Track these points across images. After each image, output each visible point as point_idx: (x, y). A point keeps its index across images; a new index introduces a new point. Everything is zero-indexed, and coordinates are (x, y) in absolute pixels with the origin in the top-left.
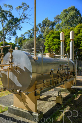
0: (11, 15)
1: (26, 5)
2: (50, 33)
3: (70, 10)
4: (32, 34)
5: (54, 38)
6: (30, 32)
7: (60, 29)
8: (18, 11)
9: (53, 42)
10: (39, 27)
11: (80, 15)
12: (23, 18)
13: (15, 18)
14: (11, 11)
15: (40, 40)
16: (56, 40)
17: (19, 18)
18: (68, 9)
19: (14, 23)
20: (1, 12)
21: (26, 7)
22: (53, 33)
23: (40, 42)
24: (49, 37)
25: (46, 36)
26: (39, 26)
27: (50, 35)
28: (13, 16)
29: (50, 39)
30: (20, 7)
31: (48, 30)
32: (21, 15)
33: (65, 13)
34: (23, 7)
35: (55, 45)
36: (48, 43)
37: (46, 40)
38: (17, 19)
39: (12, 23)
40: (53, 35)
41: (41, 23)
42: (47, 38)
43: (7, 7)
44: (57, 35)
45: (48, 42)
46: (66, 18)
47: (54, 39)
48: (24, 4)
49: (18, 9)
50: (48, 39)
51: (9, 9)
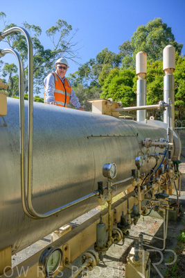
0: (38, 45)
1: (65, 23)
2: (111, 75)
3: (152, 26)
4: (77, 80)
5: (119, 83)
6: (74, 77)
7: (131, 66)
8: (52, 37)
9: (118, 92)
10: (91, 67)
11: (172, 37)
12: (60, 51)
13: (45, 49)
14: (38, 38)
15: (91, 90)
16: (123, 87)
17: (53, 50)
18: (147, 26)
19: (44, 59)
20: (20, 39)
21: (67, 28)
22: (117, 73)
23: (92, 93)
24: (108, 83)
25: (103, 81)
26: (91, 64)
27: (112, 77)
28: (42, 47)
29: (112, 86)
30: (55, 29)
31: (107, 68)
32: (56, 44)
33: (141, 34)
34: (60, 29)
35: (121, 97)
36: (108, 94)
37: (103, 88)
38: (48, 52)
39: (40, 60)
40: (117, 78)
41: (95, 58)
42: (105, 85)
43: (31, 29)
44: (127, 77)
45: (107, 91)
46: (144, 43)
47: (119, 86)
48: (62, 23)
49: (51, 33)
50: (106, 87)
51: (35, 33)
